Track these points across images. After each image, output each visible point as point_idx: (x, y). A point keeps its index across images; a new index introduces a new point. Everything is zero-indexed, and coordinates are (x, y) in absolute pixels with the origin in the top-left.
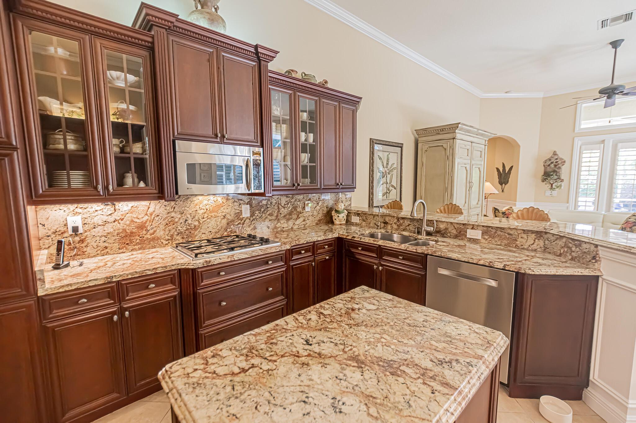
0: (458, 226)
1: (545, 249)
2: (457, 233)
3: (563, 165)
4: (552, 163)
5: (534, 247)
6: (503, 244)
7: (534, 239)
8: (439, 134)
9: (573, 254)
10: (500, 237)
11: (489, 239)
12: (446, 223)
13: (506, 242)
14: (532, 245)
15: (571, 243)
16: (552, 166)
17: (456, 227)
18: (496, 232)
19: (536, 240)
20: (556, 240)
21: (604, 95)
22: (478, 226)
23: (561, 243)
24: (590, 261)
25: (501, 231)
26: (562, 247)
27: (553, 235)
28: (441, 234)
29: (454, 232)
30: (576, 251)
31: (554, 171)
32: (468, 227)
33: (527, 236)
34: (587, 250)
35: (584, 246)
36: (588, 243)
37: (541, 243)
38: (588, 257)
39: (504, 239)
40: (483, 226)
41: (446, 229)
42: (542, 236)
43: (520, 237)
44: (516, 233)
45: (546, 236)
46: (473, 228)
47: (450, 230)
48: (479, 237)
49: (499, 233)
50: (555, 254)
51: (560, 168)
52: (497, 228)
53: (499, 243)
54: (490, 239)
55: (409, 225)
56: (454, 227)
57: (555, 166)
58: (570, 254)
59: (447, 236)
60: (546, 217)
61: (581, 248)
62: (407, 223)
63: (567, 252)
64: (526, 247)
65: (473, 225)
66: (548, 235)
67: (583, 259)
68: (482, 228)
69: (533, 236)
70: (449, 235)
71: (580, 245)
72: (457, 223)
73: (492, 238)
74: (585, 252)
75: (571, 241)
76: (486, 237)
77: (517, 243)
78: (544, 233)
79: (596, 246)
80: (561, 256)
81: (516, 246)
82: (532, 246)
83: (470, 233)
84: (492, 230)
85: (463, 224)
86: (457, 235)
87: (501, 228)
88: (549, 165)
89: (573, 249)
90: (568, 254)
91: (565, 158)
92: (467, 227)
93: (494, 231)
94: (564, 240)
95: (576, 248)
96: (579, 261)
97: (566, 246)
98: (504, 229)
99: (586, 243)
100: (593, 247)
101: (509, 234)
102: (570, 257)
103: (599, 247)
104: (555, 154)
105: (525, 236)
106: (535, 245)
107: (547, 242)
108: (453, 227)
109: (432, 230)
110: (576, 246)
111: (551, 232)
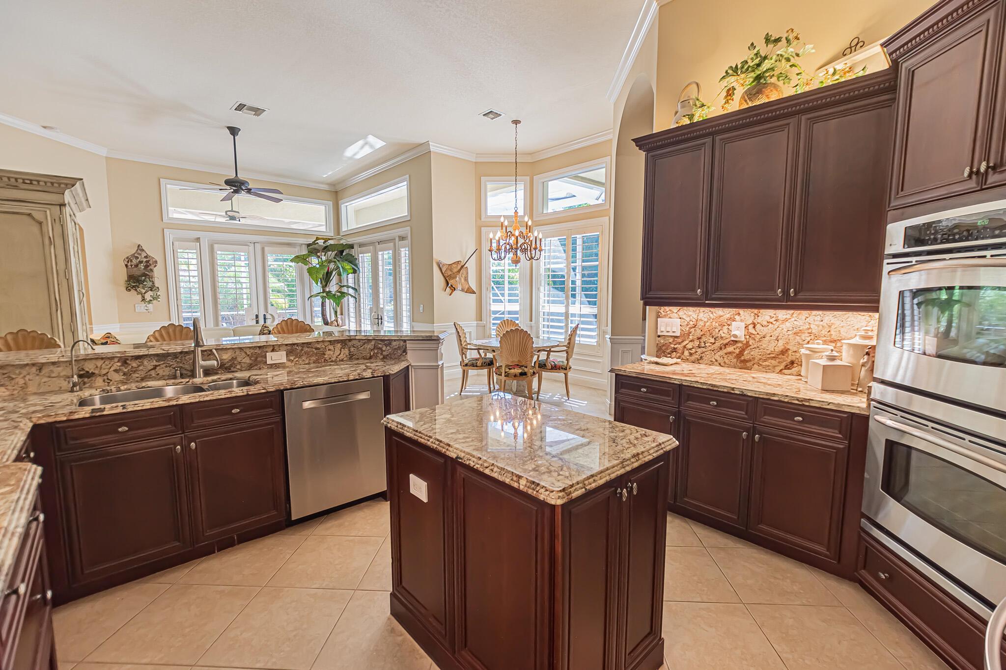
0: (252, 351)
1: (351, 357)
2: (251, 362)
3: (155, 266)
4: (141, 262)
5: (341, 357)
6: (311, 361)
7: (340, 349)
8: (16, 187)
9: (384, 353)
10: (308, 354)
11: (295, 360)
12: (232, 351)
13: (314, 358)
14: (339, 355)
15: (381, 344)
16: (142, 266)
17: (248, 353)
18: (302, 350)
19: (342, 350)
20: (364, 344)
21: (228, 187)
22: (279, 345)
23: (370, 346)
24: (401, 355)
25: (308, 347)
26: (372, 350)
27: (359, 340)
28: (226, 369)
29: (247, 360)
30: (387, 350)
31: (145, 275)
32: (267, 349)
33: (334, 347)
34: (397, 346)
35: (394, 343)
36: (397, 340)
37: (346, 351)
38: (399, 352)
39: (312, 356)
40: (286, 345)
41: (234, 359)
42: (346, 344)
43: (327, 350)
44: (323, 346)
45: (350, 344)
46: (273, 350)
47: (239, 359)
48: (284, 360)
49: (306, 349)
50: (364, 358)
51: (152, 270)
52: (303, 343)
53: (307, 362)
54: (297, 359)
55: (155, 367)
56: (246, 353)
57: (146, 267)
58: (382, 354)
59: (235, 369)
60: (309, 328)
61: (391, 346)
62: (148, 364)
63: (377, 353)
64: (333, 359)
65: (273, 346)
66: (354, 342)
67: (395, 355)
68: (285, 347)
69: (339, 345)
70: (238, 367)
71: (390, 344)
72: (250, 348)
73: (299, 358)
74: (395, 349)
75: (380, 342)
76: (292, 358)
77: (326, 356)
78: (347, 341)
79: (405, 341)
80: (371, 359)
81: (325, 360)
82: (340, 357)
83: (272, 358)
84: (297, 348)
85: (260, 347)
86: (251, 364)
87: (307, 343)
88: (137, 266)
89: (384, 349)
90: (379, 355)
91: (156, 258)
92: (265, 350)
93: (300, 348)
94: (373, 343)
95: (386, 347)
96: (391, 358)
97: (375, 347)
98: (310, 344)
99: (395, 340)
100: (402, 343)
101: (316, 349)
102: (382, 357)
103: (407, 342)
104: (139, 248)
105: (331, 347)
106: (341, 355)
107: (352, 349)
108: (243, 354)
109: (216, 365)
110: (386, 345)
111: (357, 338)
